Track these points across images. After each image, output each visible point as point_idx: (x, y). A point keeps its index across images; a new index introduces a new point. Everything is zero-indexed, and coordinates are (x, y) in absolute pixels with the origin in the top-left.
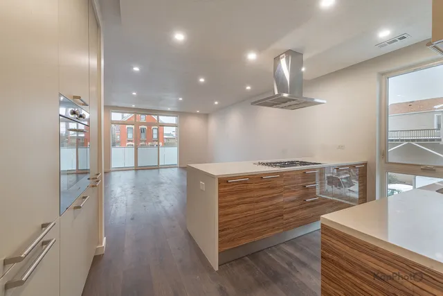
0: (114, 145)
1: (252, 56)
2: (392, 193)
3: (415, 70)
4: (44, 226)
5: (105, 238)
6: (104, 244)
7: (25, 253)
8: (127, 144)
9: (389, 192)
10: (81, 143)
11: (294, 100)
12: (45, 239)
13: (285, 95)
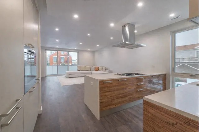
0: (47, 64)
1: (112, 25)
2: (177, 86)
3: (187, 30)
4: (17, 100)
5: (42, 107)
6: (41, 109)
7: (9, 112)
8: (53, 64)
9: (176, 85)
10: (33, 64)
11: (131, 45)
12: (17, 106)
13: (127, 42)
